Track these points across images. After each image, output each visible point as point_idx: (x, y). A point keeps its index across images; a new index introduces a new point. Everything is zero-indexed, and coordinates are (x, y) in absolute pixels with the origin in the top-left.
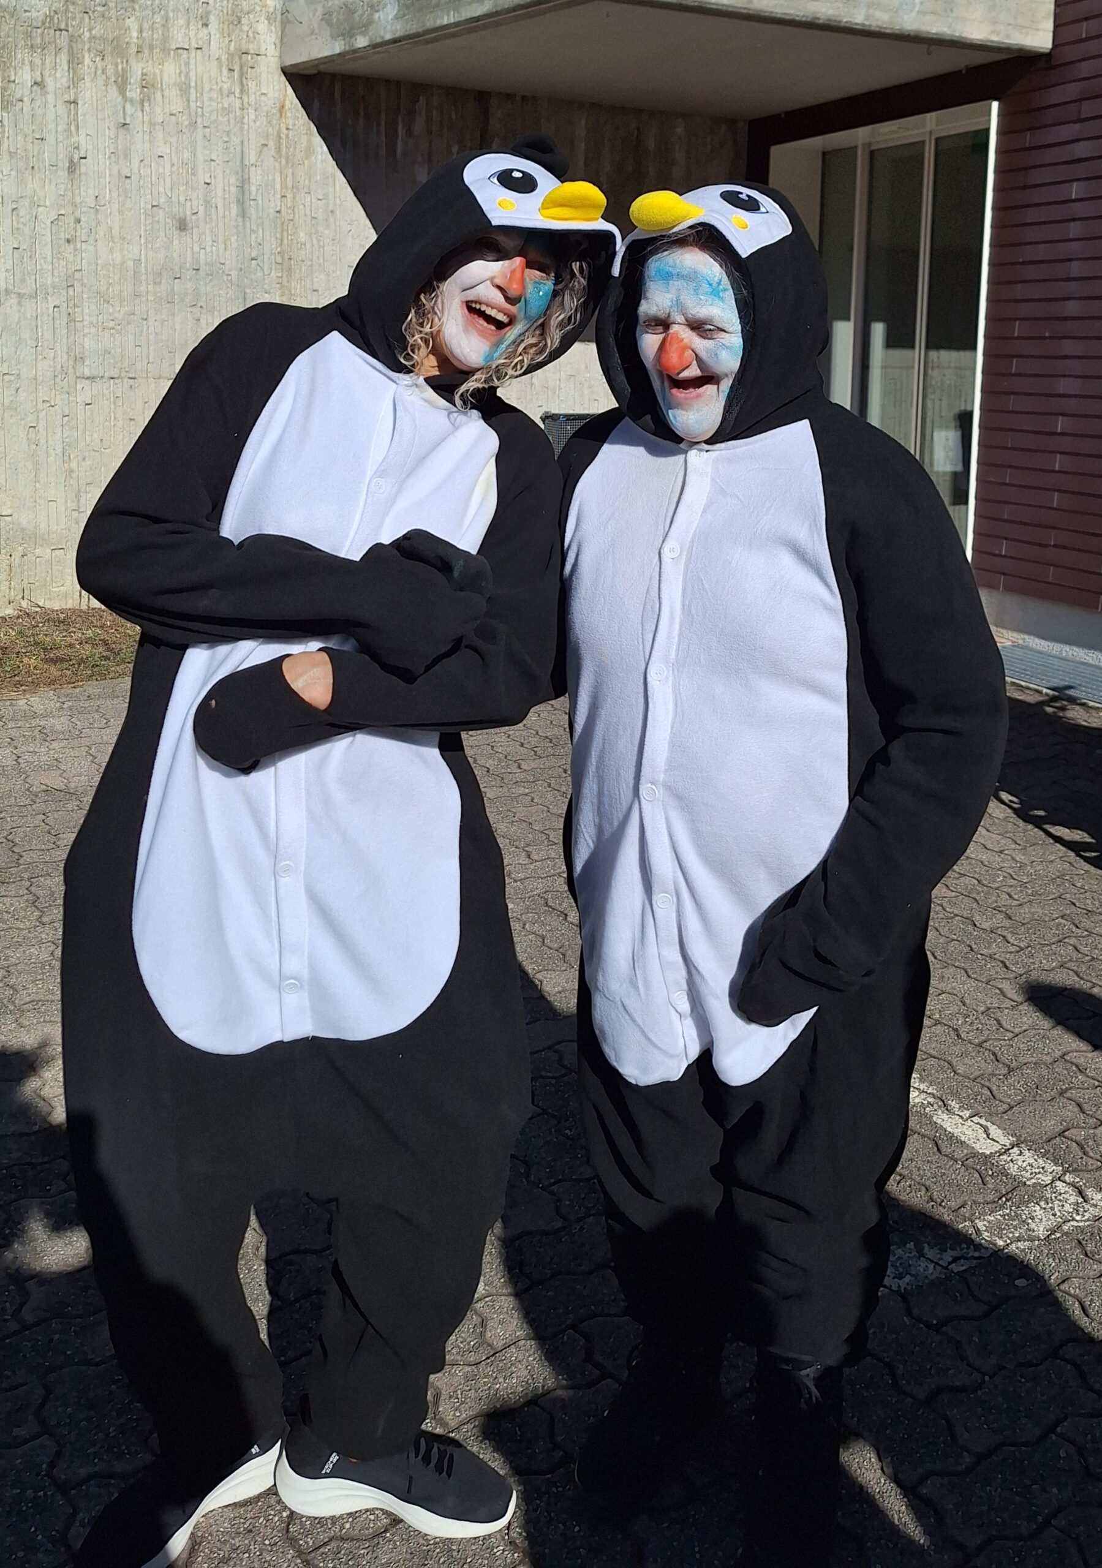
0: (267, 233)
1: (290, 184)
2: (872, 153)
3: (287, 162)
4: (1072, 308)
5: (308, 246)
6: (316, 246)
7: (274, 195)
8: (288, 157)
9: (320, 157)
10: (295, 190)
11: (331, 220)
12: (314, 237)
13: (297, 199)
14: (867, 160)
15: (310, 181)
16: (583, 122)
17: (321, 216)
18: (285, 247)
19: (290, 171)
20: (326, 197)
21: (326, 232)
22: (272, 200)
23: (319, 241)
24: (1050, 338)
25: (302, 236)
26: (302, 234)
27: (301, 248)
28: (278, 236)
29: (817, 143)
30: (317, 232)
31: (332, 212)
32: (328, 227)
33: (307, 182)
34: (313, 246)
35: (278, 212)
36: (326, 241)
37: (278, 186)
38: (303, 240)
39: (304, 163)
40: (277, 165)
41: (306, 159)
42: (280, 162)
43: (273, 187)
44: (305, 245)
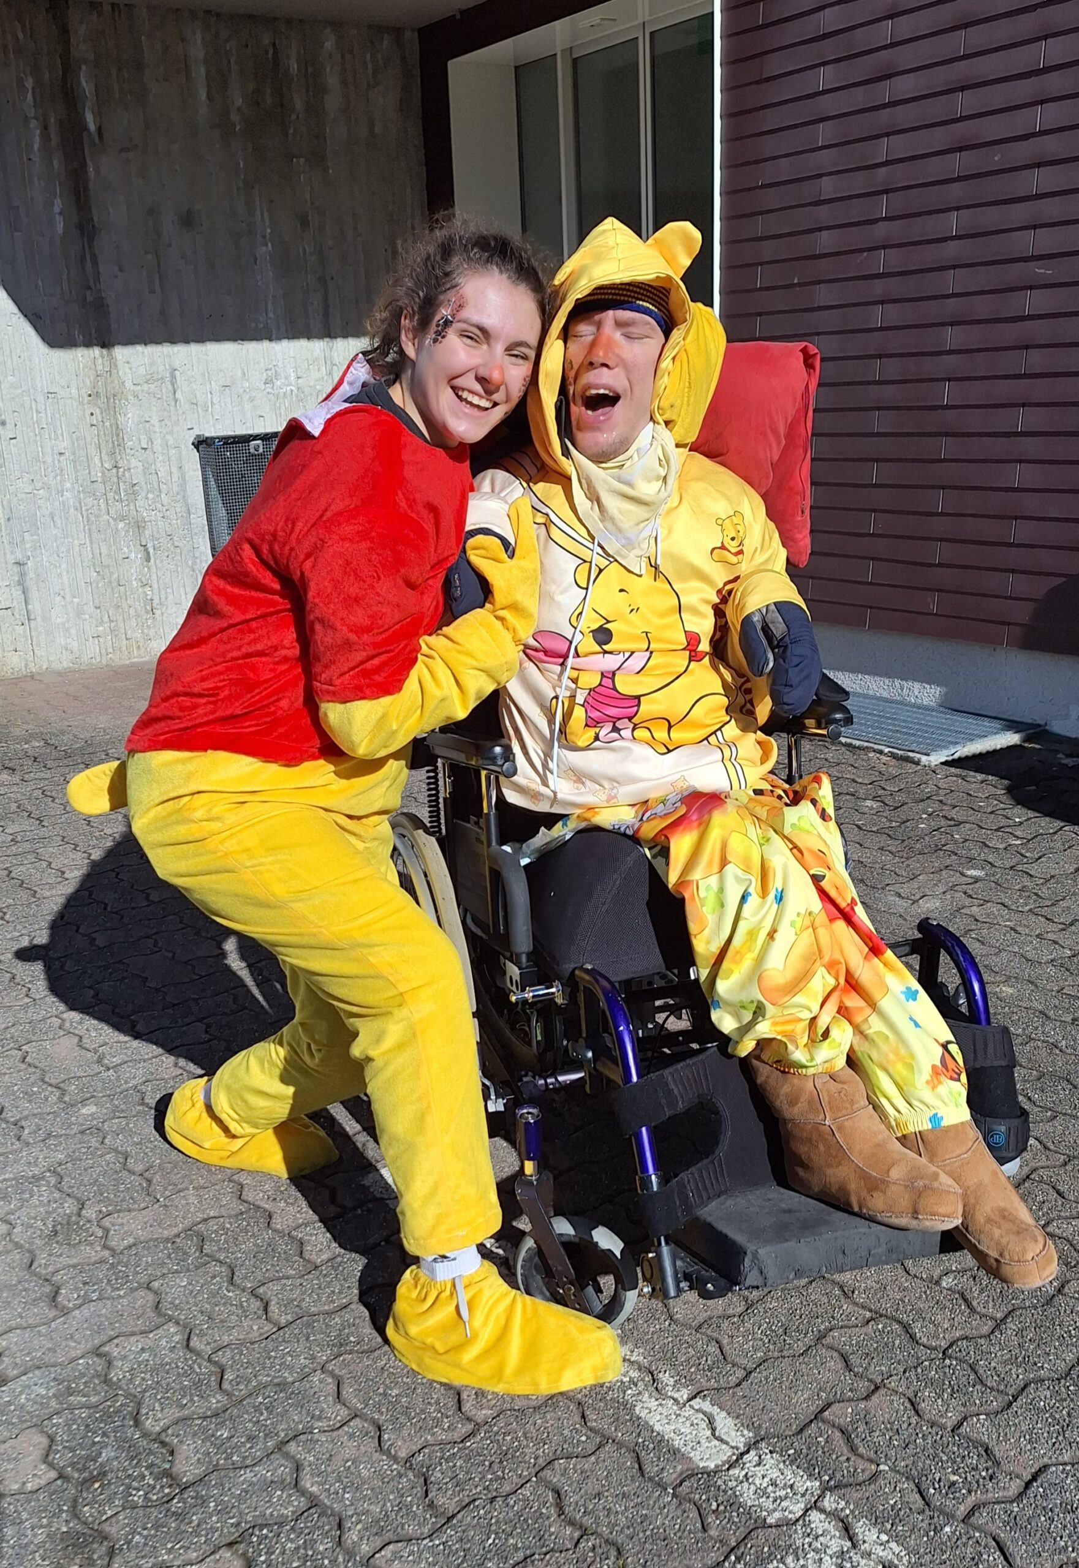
2: (575, 61)
4: (825, 241)
14: (570, 72)
16: (199, 38)
24: (800, 284)
29: (505, 51)
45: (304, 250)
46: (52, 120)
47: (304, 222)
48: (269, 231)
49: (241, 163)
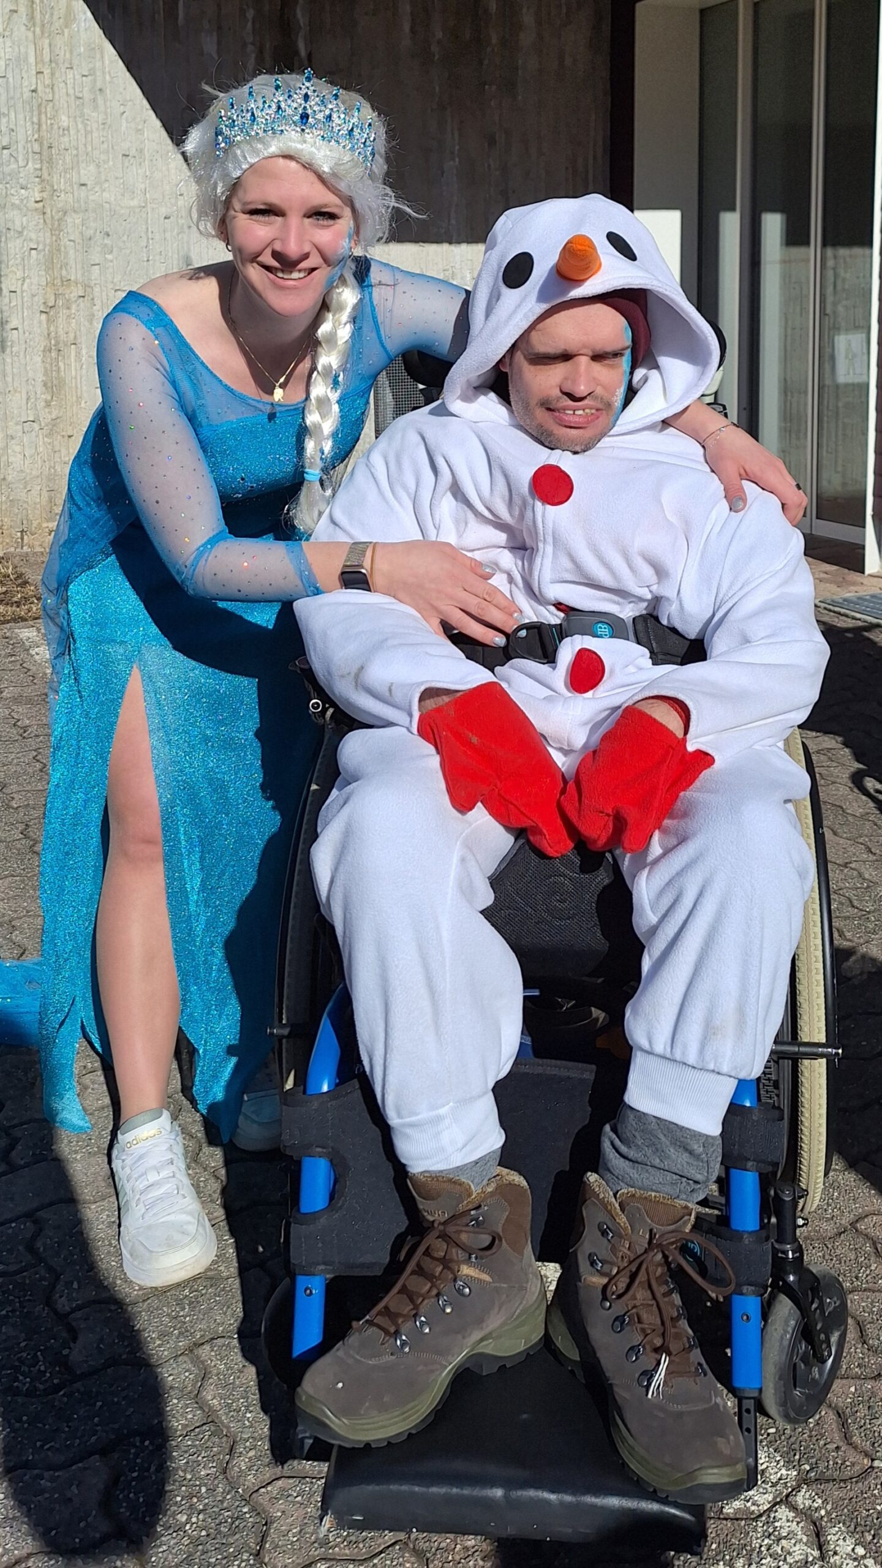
0: (21, 116)
1: (47, 59)
3: (43, 33)
5: (72, 132)
6: (83, 132)
7: (27, 71)
8: (43, 25)
9: (83, 24)
10: (53, 65)
11: (100, 101)
12: (79, 120)
13: (57, 75)
15: (71, 52)
17: (87, 95)
18: (44, 133)
19: (47, 41)
20: (92, 72)
21: (95, 114)
22: (25, 75)
23: (86, 125)
25: (64, 121)
26: (64, 118)
27: (64, 135)
28: (35, 120)
30: (82, 115)
31: (100, 90)
32: (96, 108)
33: (68, 56)
34: (78, 131)
35: (33, 91)
36: (95, 126)
37: (32, 60)
38: (65, 124)
39: (63, 32)
40: (30, 35)
41: (66, 27)
42: (34, 32)
43: (26, 59)
44: (68, 130)
45: (489, 166)
46: (268, 46)
47: (492, 141)
48: (457, 147)
49: (437, 89)
